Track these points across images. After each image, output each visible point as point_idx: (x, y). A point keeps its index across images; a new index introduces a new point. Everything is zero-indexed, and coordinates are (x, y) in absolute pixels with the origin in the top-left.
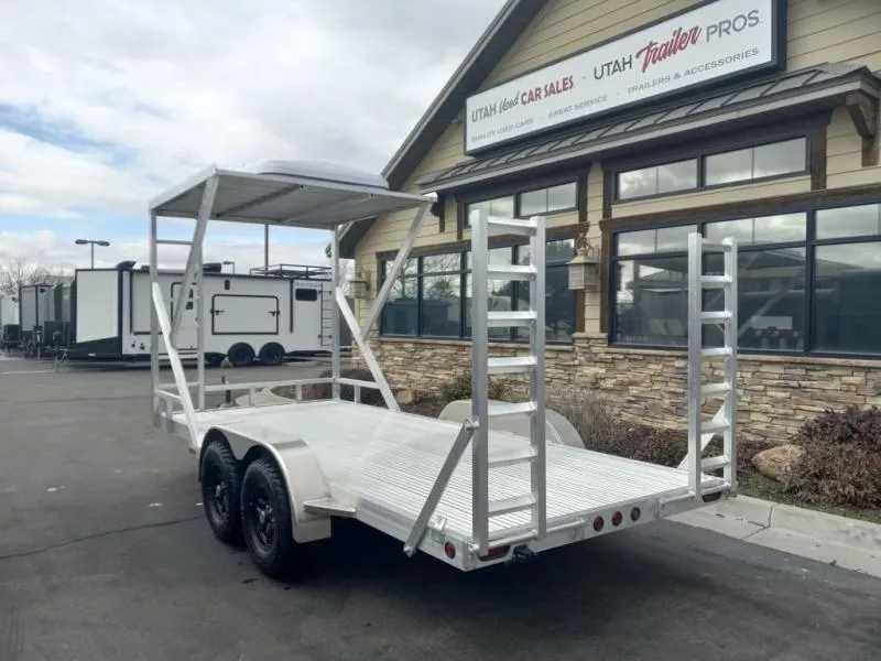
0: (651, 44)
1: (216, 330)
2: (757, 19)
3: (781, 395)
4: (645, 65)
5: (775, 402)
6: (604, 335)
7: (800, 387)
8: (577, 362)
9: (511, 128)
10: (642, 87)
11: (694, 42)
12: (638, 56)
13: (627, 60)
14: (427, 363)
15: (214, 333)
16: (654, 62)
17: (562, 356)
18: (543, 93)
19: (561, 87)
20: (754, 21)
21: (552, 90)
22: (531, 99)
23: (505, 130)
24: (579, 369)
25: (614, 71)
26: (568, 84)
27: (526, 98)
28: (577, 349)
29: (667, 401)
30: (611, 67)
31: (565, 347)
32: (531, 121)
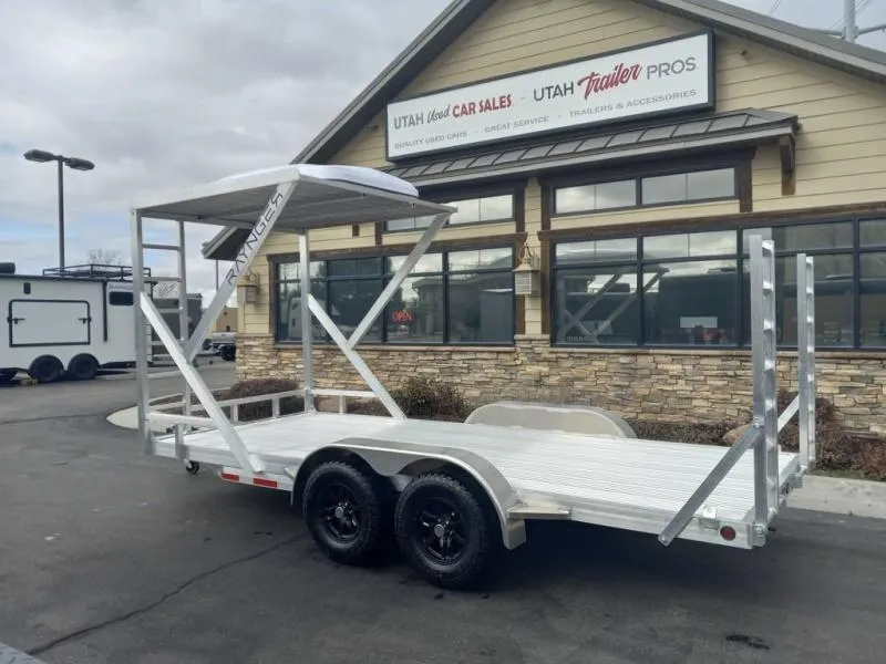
0: (593, 75)
1: (14, 342)
2: (693, 64)
3: (720, 383)
4: (587, 93)
5: (715, 389)
6: (547, 336)
7: (736, 375)
8: (518, 362)
9: (442, 138)
10: (584, 112)
11: (635, 77)
12: (579, 83)
13: (569, 86)
14: (341, 370)
15: (12, 345)
16: (596, 91)
17: (502, 356)
18: (477, 109)
19: (497, 104)
20: (691, 67)
21: (487, 106)
22: (464, 112)
23: (432, 140)
24: (519, 368)
25: (555, 95)
26: (505, 102)
27: (458, 111)
28: (519, 350)
29: (612, 394)
30: (552, 91)
31: (508, 349)
32: (465, 134)
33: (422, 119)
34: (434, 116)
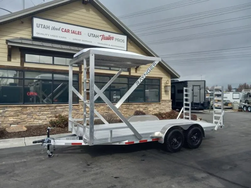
0: (103, 35)
3: (126, 110)
4: (102, 39)
5: (125, 111)
7: (128, 108)
8: (80, 108)
9: (57, 37)
10: (101, 44)
11: (113, 40)
12: (100, 36)
13: (97, 36)
16: (104, 39)
18: (70, 32)
19: (77, 33)
20: (123, 42)
21: (74, 32)
22: (65, 31)
23: (53, 36)
24: (80, 110)
25: (94, 37)
26: (79, 33)
27: (64, 30)
28: (80, 105)
29: (104, 114)
30: (93, 35)
31: (76, 104)
32: (66, 38)
33: (49, 27)
34: (54, 29)
